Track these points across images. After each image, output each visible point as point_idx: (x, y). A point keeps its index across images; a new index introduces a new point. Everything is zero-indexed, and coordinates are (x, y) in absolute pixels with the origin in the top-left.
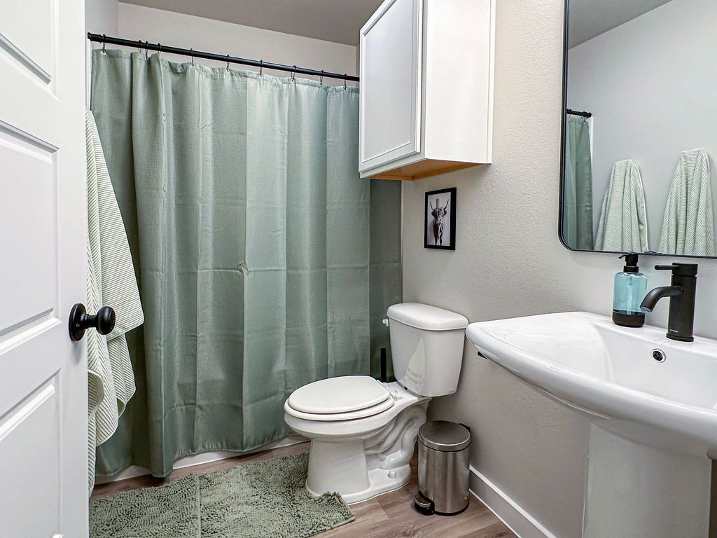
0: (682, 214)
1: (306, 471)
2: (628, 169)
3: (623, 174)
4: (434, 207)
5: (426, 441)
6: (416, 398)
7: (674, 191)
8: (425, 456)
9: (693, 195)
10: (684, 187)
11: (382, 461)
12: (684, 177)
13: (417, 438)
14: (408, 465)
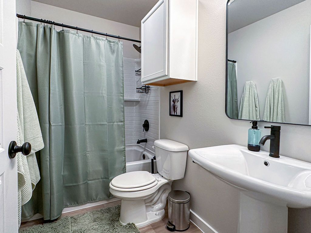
0: (272, 104)
1: (119, 213)
2: (251, 85)
3: (249, 87)
4: (174, 99)
5: (172, 199)
6: (167, 181)
7: (269, 95)
8: (171, 205)
9: (276, 96)
10: (273, 93)
11: (152, 208)
12: (273, 89)
13: (167, 197)
14: (164, 210)
